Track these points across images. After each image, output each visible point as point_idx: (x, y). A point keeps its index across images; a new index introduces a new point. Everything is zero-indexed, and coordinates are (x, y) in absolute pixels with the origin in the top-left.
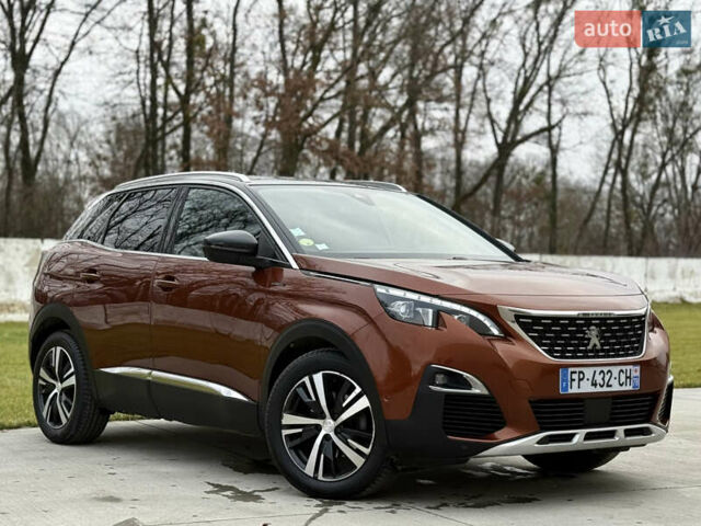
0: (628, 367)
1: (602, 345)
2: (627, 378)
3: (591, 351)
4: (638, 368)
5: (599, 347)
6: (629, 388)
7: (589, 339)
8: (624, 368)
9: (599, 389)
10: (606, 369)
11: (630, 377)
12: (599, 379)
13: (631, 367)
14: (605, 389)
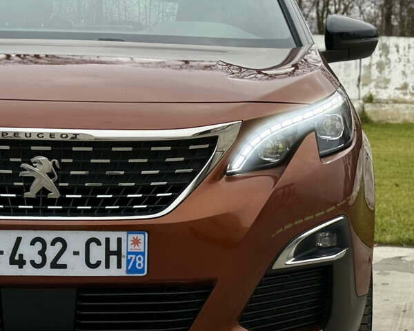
0: (113, 236)
1: (63, 191)
2: (108, 253)
3: (30, 201)
4: (143, 238)
5: (54, 194)
6: (113, 271)
7: (31, 180)
8: (101, 236)
9: (28, 271)
10: (48, 236)
11: (118, 253)
12: (29, 252)
13: (123, 235)
14: (47, 271)
